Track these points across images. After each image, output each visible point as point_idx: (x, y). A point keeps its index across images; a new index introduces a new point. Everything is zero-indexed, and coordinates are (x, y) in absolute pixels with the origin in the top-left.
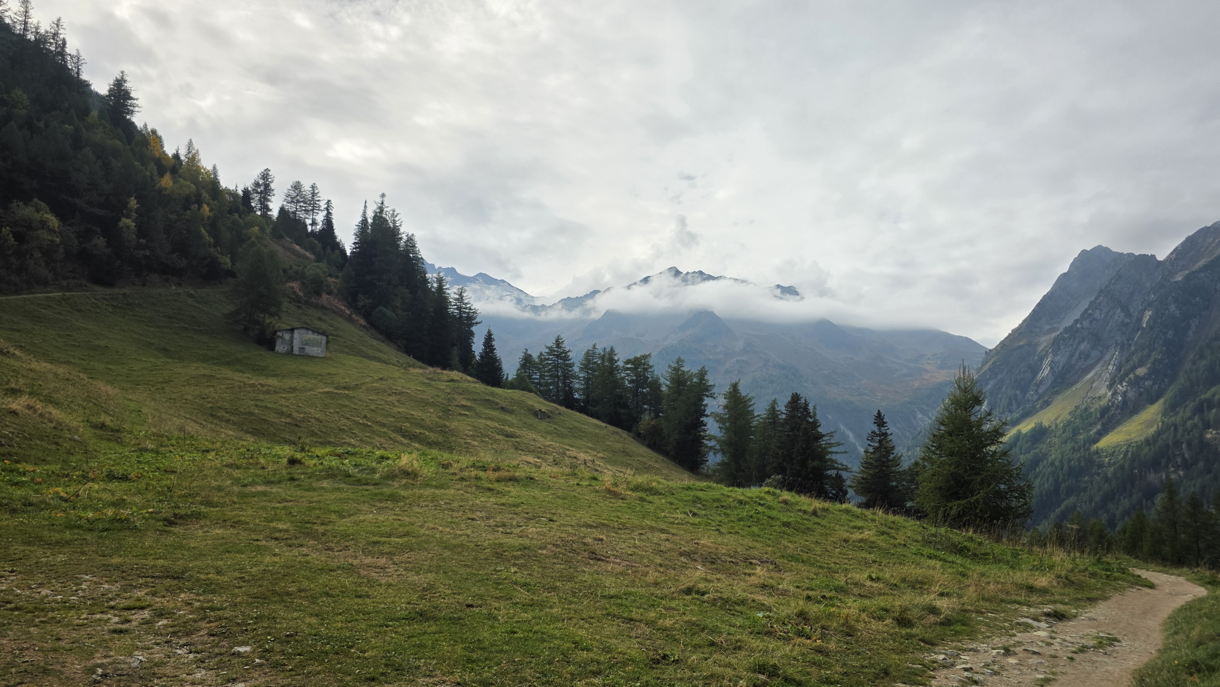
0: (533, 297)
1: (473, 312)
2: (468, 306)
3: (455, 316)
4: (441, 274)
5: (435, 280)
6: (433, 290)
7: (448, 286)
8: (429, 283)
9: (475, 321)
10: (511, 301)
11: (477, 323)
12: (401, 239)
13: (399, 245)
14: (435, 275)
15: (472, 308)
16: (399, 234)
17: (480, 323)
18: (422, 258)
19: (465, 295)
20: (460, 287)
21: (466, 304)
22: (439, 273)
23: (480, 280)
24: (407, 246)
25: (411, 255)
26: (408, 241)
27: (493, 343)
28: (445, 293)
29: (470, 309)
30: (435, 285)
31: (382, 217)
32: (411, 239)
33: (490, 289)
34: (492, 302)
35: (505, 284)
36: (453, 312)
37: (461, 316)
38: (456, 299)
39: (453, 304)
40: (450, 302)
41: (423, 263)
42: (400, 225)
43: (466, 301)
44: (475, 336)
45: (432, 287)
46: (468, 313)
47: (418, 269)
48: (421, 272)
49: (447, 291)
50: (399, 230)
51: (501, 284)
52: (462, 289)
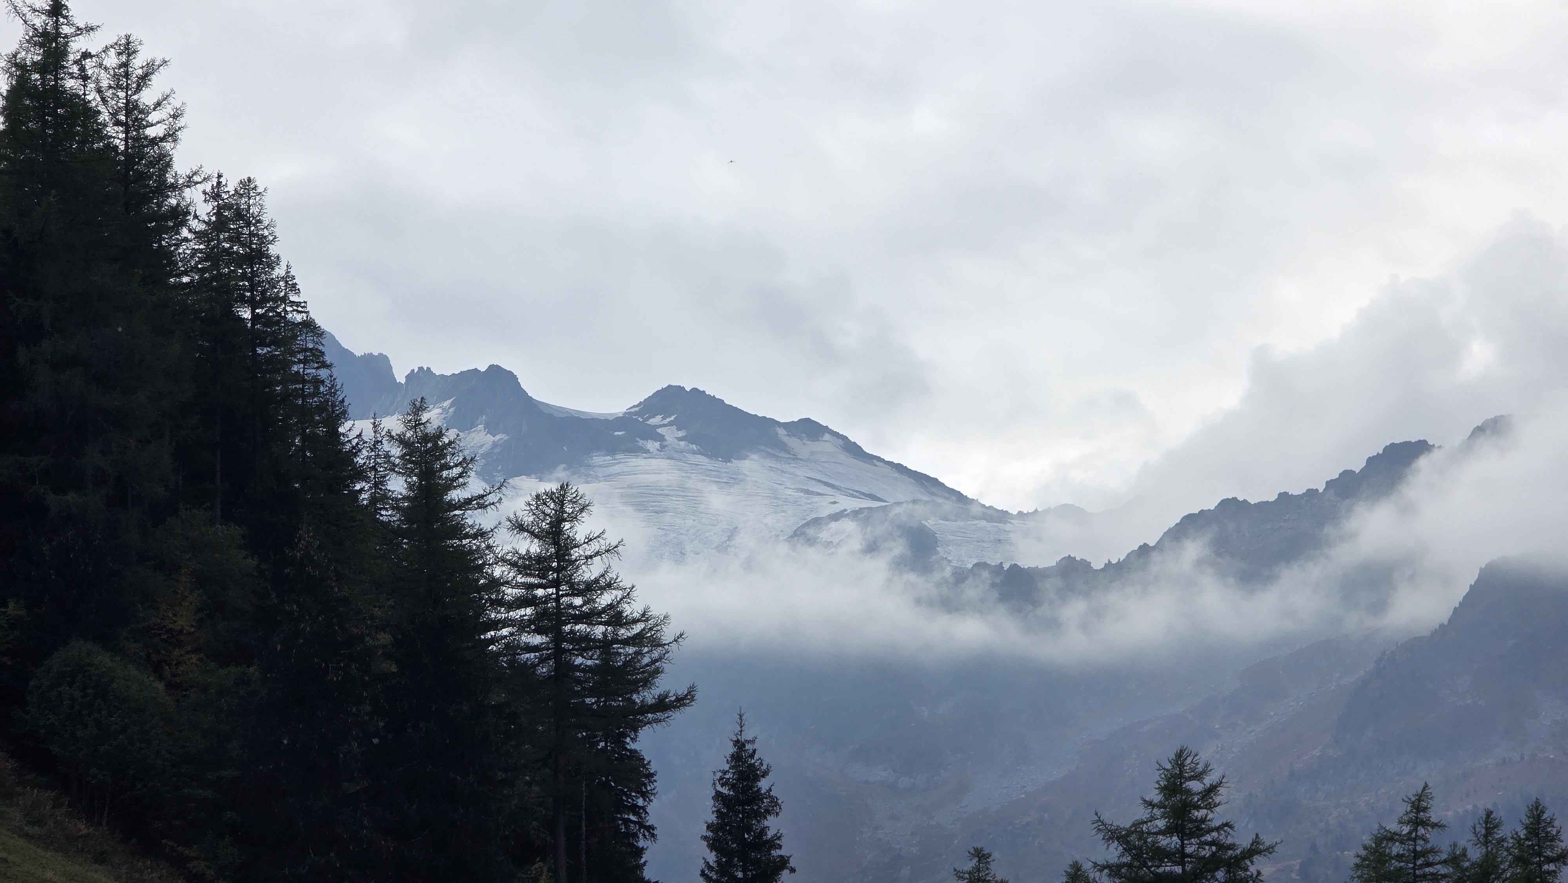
0: (1002, 516)
1: (637, 640)
2: (605, 599)
3: (528, 669)
4: (433, 417)
5: (396, 451)
6: (386, 515)
7: (474, 486)
8: (359, 474)
9: (649, 696)
10: (872, 548)
11: (663, 705)
12: (180, 215)
13: (167, 255)
14: (394, 424)
15: (630, 610)
16: (163, 188)
17: (681, 702)
18: (309, 325)
19: (579, 530)
20: (553, 486)
21: (590, 588)
22: (418, 408)
23: (671, 434)
24: (214, 256)
25: (246, 314)
26: (219, 224)
27: (773, 825)
28: (457, 530)
29: (616, 617)
30: (397, 485)
31: (57, 94)
32: (240, 215)
33: (733, 481)
34: (749, 565)
35: (826, 445)
36: (513, 648)
37: (564, 670)
38: (524, 564)
39: (510, 593)
40: (495, 584)
41: (316, 357)
42: (171, 135)
43: (589, 572)
44: (659, 784)
45: (380, 497)
46: (606, 644)
47: (287, 396)
48: (305, 413)
49: (475, 519)
50: (164, 162)
51: (801, 446)
52: (559, 498)
